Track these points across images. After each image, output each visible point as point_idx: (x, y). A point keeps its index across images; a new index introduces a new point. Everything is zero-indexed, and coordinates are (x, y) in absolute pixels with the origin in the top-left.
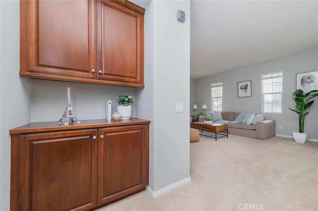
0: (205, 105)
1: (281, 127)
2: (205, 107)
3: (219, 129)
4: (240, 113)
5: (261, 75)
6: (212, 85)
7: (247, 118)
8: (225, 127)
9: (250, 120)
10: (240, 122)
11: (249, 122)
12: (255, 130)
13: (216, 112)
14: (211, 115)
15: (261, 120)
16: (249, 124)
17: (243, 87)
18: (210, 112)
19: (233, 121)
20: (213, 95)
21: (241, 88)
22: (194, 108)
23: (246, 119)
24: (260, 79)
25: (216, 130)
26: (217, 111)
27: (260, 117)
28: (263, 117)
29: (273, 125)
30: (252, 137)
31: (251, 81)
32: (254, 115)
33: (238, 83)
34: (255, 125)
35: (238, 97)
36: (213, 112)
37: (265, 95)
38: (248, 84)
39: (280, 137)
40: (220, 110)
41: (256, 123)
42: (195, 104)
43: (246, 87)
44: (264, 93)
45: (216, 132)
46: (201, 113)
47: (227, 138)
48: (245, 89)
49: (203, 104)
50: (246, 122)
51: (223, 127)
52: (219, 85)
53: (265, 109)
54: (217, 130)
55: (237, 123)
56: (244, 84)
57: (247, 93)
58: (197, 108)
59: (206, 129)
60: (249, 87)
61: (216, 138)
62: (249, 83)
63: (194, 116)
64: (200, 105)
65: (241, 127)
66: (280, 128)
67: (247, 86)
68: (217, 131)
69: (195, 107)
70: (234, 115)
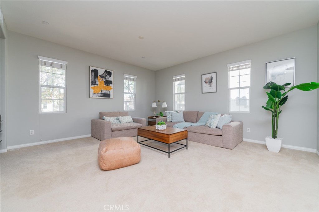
0: (166, 103)
1: (249, 130)
2: (165, 105)
3: (175, 138)
4: (204, 113)
5: (228, 65)
6: (174, 79)
7: (212, 119)
8: (183, 135)
9: (216, 121)
10: (204, 124)
11: (214, 125)
12: (222, 136)
13: (177, 112)
14: (171, 115)
15: (228, 122)
16: (214, 128)
17: (208, 81)
18: (170, 112)
19: (196, 122)
20: (176, 91)
21: (205, 82)
22: (153, 107)
23: (211, 121)
24: (227, 70)
25: (169, 139)
26: (178, 110)
27: (226, 119)
28: (231, 117)
29: (241, 128)
30: (218, 146)
31: (216, 72)
32: (219, 115)
33: (202, 75)
34: (221, 128)
35: (202, 93)
36: (173, 112)
37: (231, 90)
38: (213, 77)
39: (248, 142)
40: (183, 108)
41: (223, 126)
42: (154, 102)
43: (211, 81)
44: (230, 87)
45: (169, 144)
46: (161, 113)
47: (187, 149)
48: (210, 83)
49: (164, 102)
50: (210, 124)
51: (180, 134)
52: (182, 78)
53: (231, 108)
54: (171, 140)
55: (200, 126)
56: (208, 76)
57: (212, 88)
58: (156, 107)
59: (156, 139)
60: (214, 81)
61: (169, 153)
62: (214, 75)
63: (153, 117)
64: (159, 102)
65: (204, 132)
66: (247, 131)
67: (212, 79)
68: (170, 142)
69: (154, 105)
70: (198, 115)
